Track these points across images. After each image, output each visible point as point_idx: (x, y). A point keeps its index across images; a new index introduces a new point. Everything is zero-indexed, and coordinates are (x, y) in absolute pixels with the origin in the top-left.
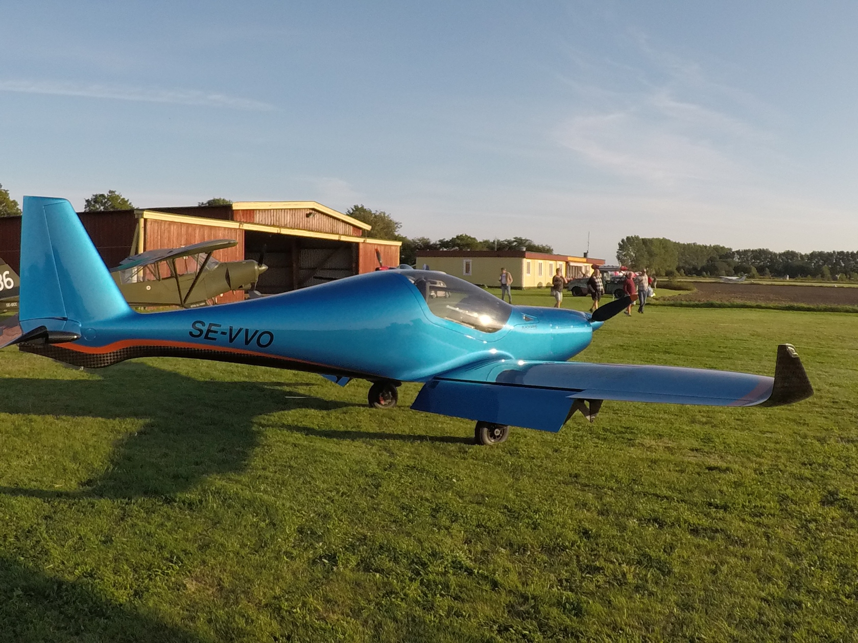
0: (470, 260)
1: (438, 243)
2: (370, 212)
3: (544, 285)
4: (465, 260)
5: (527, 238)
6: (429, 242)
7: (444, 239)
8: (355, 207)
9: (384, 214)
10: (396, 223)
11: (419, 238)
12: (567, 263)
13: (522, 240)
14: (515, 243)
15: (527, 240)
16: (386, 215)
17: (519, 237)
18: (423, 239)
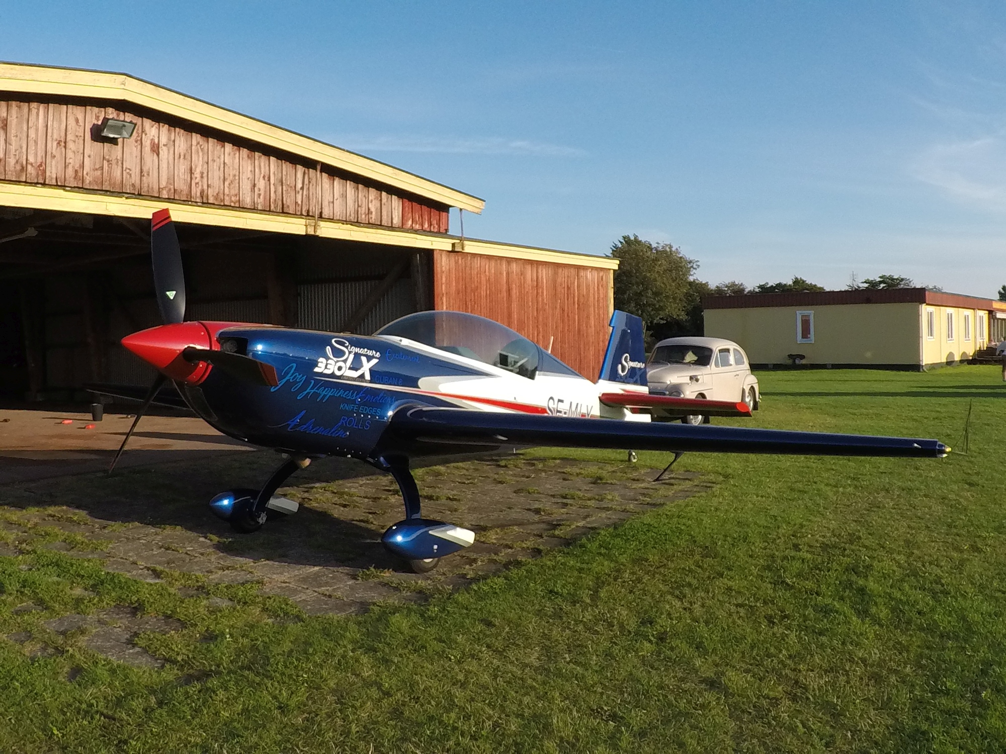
0: (810, 312)
1: (757, 290)
2: (650, 248)
3: (957, 358)
4: (800, 312)
5: (902, 277)
6: (743, 290)
7: (767, 283)
8: (624, 238)
9: (671, 247)
10: (690, 262)
11: (727, 282)
12: (991, 313)
13: (893, 279)
14: (882, 285)
15: (902, 280)
16: (673, 249)
17: (887, 275)
18: (733, 284)
